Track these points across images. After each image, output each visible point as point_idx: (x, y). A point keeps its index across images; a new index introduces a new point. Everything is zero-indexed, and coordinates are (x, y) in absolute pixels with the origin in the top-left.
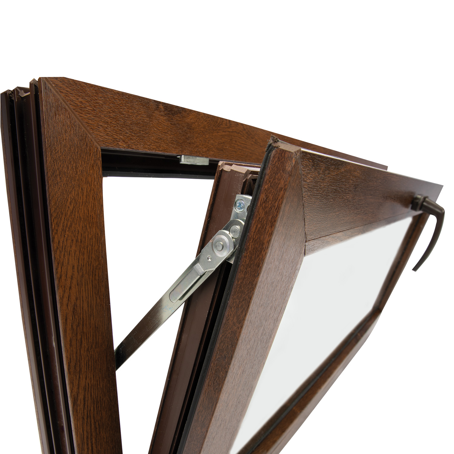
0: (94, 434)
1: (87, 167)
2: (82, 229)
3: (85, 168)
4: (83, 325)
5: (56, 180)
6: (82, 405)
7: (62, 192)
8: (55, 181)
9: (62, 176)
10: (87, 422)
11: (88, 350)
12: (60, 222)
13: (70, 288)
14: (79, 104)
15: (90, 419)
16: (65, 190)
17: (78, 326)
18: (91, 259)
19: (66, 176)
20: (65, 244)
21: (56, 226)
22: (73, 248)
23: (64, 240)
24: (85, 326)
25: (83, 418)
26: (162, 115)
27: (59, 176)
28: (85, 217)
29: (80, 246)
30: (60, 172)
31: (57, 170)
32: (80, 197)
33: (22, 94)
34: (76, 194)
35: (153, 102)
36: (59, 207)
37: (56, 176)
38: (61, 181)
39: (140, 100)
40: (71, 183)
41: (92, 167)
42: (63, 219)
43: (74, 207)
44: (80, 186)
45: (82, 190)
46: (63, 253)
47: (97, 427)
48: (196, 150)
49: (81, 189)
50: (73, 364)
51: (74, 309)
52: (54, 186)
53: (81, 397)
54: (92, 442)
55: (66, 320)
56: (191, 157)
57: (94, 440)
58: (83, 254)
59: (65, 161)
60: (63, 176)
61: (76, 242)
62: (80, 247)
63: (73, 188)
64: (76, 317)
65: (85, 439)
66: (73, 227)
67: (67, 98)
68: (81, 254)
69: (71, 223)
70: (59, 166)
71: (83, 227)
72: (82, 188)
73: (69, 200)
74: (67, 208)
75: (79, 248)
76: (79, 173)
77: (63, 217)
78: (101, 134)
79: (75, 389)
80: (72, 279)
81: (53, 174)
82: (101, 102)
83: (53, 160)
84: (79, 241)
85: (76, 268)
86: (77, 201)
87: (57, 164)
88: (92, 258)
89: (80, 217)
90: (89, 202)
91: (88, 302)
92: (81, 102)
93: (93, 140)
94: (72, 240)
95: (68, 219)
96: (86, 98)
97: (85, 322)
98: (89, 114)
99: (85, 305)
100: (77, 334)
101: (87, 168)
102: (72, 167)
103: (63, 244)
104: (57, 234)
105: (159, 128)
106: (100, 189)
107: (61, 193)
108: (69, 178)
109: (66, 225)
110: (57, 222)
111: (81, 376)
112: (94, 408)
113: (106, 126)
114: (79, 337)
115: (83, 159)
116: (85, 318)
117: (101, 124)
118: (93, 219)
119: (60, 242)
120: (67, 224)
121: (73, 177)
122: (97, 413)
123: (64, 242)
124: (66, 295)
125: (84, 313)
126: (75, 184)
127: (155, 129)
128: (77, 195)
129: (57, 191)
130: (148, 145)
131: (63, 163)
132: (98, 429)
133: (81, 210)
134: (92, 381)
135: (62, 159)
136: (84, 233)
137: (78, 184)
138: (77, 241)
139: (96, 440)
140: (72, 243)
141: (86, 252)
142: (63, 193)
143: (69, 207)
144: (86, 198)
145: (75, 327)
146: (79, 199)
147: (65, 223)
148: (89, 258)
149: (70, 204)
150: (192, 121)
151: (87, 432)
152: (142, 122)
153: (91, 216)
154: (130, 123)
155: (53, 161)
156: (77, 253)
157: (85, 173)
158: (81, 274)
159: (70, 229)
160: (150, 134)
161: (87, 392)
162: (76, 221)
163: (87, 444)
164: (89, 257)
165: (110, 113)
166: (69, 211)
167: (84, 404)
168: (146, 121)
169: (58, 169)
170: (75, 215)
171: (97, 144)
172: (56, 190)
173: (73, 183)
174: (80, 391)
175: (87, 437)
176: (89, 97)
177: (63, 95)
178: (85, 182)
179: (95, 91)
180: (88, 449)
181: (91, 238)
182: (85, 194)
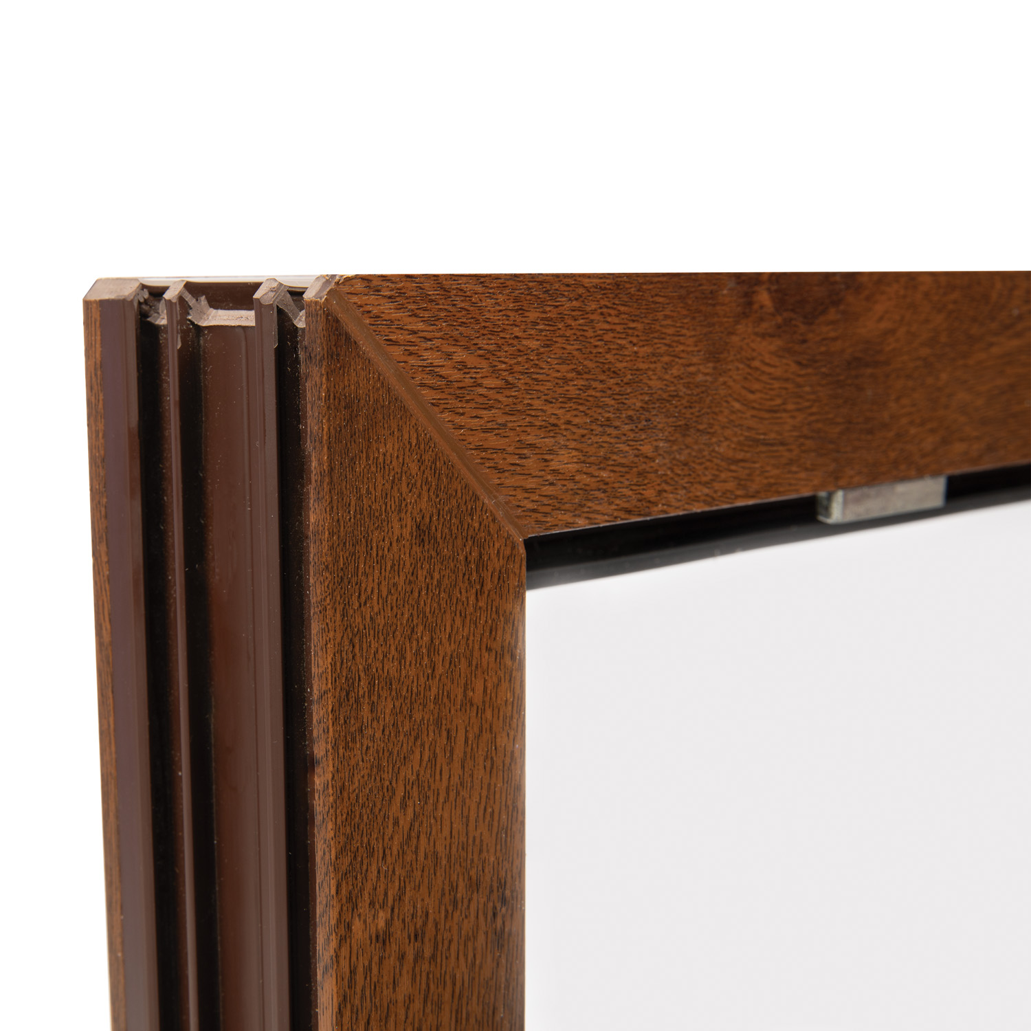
1: (471, 638)
2: (440, 903)
3: (463, 642)
5: (356, 718)
7: (376, 763)
8: (352, 722)
9: (379, 696)
12: (362, 890)
14: (456, 375)
16: (386, 754)
18: (464, 1022)
19: (394, 693)
20: (375, 979)
21: (345, 908)
22: (405, 985)
23: (370, 962)
26: (763, 336)
27: (370, 697)
28: (454, 850)
29: (428, 974)
30: (371, 684)
31: (362, 675)
32: (441, 771)
33: (202, 313)
34: (426, 758)
35: (732, 284)
36: (361, 828)
37: (357, 701)
38: (373, 720)
39: (683, 292)
40: (411, 717)
41: (491, 633)
42: (373, 874)
43: (416, 816)
44: (444, 722)
45: (449, 738)
48: (893, 455)
49: (444, 734)
52: (347, 743)
56: (872, 491)
58: (439, 1006)
59: (394, 633)
60: (384, 694)
61: (416, 961)
62: (428, 978)
63: (416, 739)
66: (407, 902)
67: (412, 361)
68: (428, 1010)
69: (402, 884)
70: (372, 655)
71: (443, 894)
72: (448, 732)
73: (400, 793)
74: (391, 826)
75: (424, 986)
76: (440, 670)
77: (374, 868)
78: (531, 483)
81: (348, 694)
82: (534, 344)
83: (350, 635)
86: (429, 787)
87: (365, 651)
88: (467, 1019)
89: (436, 854)
90: (472, 781)
92: (462, 366)
93: (500, 514)
94: (402, 957)
95: (390, 873)
96: (482, 342)
98: (490, 408)
101: (470, 642)
102: (419, 648)
103: (366, 978)
104: (348, 941)
105: (751, 397)
106: (515, 721)
107: (372, 767)
108: (405, 698)
109: (381, 898)
110: (350, 893)
113: (549, 441)
115: (461, 604)
117: (530, 439)
118: (481, 851)
119: (355, 974)
120: (386, 894)
121: (418, 694)
123: (371, 970)
126: (423, 719)
127: (737, 406)
128: (429, 765)
129: (358, 765)
130: (706, 484)
131: (385, 640)
133: (439, 823)
135: (381, 627)
136: (446, 917)
137: (436, 715)
138: (418, 957)
140: (401, 965)
142: (379, 768)
143: (396, 823)
144: (463, 767)
146: (438, 777)
147: (381, 890)
148: (457, 1021)
149: (404, 806)
150: (884, 325)
152: (687, 386)
153: (478, 841)
154: (639, 404)
155: (351, 641)
156: (417, 1005)
157: (463, 665)
159: (396, 911)
160: (713, 434)
162: (419, 873)
164: (457, 1018)
165: (566, 381)
166: (396, 837)
168: (700, 378)
169: (367, 669)
170: (417, 848)
171: (513, 532)
172: (353, 762)
173: (417, 716)
176: (492, 333)
177: (397, 352)
178: (462, 701)
179: (516, 300)
181: (470, 934)
182: (458, 753)
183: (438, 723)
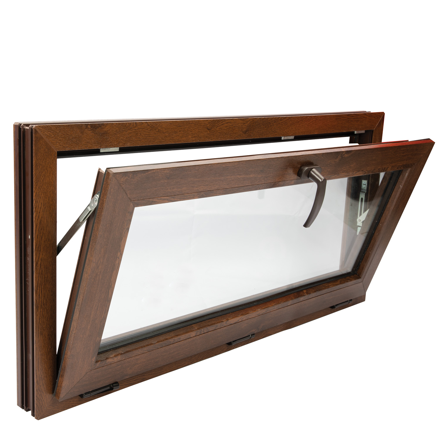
0: (43, 283)
3: (49, 161)
4: (43, 229)
5: (37, 167)
6: (39, 267)
10: (41, 276)
11: (44, 241)
12: (37, 185)
13: (40, 212)
15: (42, 275)
16: (41, 171)
17: (41, 229)
19: (41, 166)
22: (42, 195)
24: (44, 230)
25: (39, 273)
26: (89, 131)
27: (39, 166)
28: (48, 182)
31: (38, 163)
33: (25, 127)
34: (45, 172)
36: (38, 178)
38: (39, 168)
42: (39, 183)
43: (44, 178)
46: (38, 197)
47: (45, 280)
50: (37, 246)
51: (40, 222)
53: (39, 263)
54: (42, 287)
55: (37, 226)
56: (106, 149)
57: (43, 286)
58: (46, 198)
63: (44, 170)
64: (41, 225)
65: (39, 284)
67: (44, 133)
69: (42, 185)
71: (47, 187)
72: (48, 170)
73: (42, 175)
74: (41, 179)
75: (45, 196)
76: (47, 164)
78: (58, 146)
79: (37, 259)
80: (41, 208)
81: (36, 165)
82: (58, 132)
83: (36, 159)
84: (45, 192)
85: (43, 204)
90: (50, 176)
91: (47, 220)
92: (49, 134)
95: (41, 183)
96: (52, 131)
97: (44, 229)
98: (53, 138)
99: (45, 221)
100: (40, 233)
102: (44, 161)
104: (36, 189)
105: (87, 137)
111: (40, 253)
112: (44, 270)
113: (60, 142)
114: (41, 235)
115: (49, 157)
116: (45, 226)
117: (58, 141)
119: (37, 192)
120: (40, 185)
121: (44, 166)
122: (46, 274)
123: (39, 193)
124: (38, 215)
125: (45, 225)
127: (85, 138)
129: (37, 172)
130: (81, 147)
131: (41, 160)
132: (45, 282)
133: (46, 179)
134: (45, 257)
136: (47, 189)
138: (44, 192)
139: (44, 287)
140: (42, 193)
141: (47, 197)
142: (40, 173)
144: (49, 174)
145: (40, 230)
146: (46, 175)
148: (48, 200)
149: (42, 177)
150: (108, 129)
151: (40, 281)
152: (78, 136)
154: (71, 138)
156: (44, 198)
157: (49, 164)
158: (44, 207)
159: (42, 187)
160: (82, 141)
161: (42, 261)
162: (44, 184)
163: (40, 288)
165: (62, 136)
167: (40, 267)
168: (80, 135)
170: (44, 181)
171: (55, 150)
173: (44, 168)
174: (39, 260)
175: (40, 284)
178: (49, 167)
180: (40, 290)
182: (49, 172)
183: (46, 169)
